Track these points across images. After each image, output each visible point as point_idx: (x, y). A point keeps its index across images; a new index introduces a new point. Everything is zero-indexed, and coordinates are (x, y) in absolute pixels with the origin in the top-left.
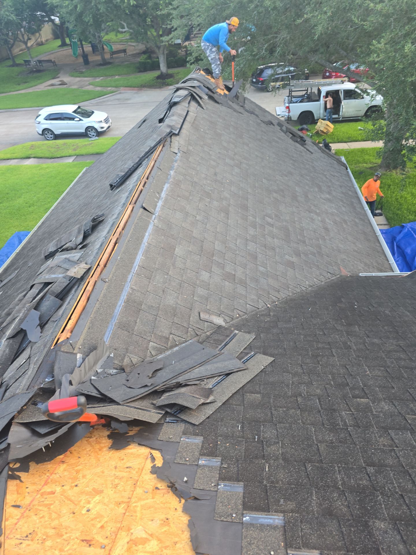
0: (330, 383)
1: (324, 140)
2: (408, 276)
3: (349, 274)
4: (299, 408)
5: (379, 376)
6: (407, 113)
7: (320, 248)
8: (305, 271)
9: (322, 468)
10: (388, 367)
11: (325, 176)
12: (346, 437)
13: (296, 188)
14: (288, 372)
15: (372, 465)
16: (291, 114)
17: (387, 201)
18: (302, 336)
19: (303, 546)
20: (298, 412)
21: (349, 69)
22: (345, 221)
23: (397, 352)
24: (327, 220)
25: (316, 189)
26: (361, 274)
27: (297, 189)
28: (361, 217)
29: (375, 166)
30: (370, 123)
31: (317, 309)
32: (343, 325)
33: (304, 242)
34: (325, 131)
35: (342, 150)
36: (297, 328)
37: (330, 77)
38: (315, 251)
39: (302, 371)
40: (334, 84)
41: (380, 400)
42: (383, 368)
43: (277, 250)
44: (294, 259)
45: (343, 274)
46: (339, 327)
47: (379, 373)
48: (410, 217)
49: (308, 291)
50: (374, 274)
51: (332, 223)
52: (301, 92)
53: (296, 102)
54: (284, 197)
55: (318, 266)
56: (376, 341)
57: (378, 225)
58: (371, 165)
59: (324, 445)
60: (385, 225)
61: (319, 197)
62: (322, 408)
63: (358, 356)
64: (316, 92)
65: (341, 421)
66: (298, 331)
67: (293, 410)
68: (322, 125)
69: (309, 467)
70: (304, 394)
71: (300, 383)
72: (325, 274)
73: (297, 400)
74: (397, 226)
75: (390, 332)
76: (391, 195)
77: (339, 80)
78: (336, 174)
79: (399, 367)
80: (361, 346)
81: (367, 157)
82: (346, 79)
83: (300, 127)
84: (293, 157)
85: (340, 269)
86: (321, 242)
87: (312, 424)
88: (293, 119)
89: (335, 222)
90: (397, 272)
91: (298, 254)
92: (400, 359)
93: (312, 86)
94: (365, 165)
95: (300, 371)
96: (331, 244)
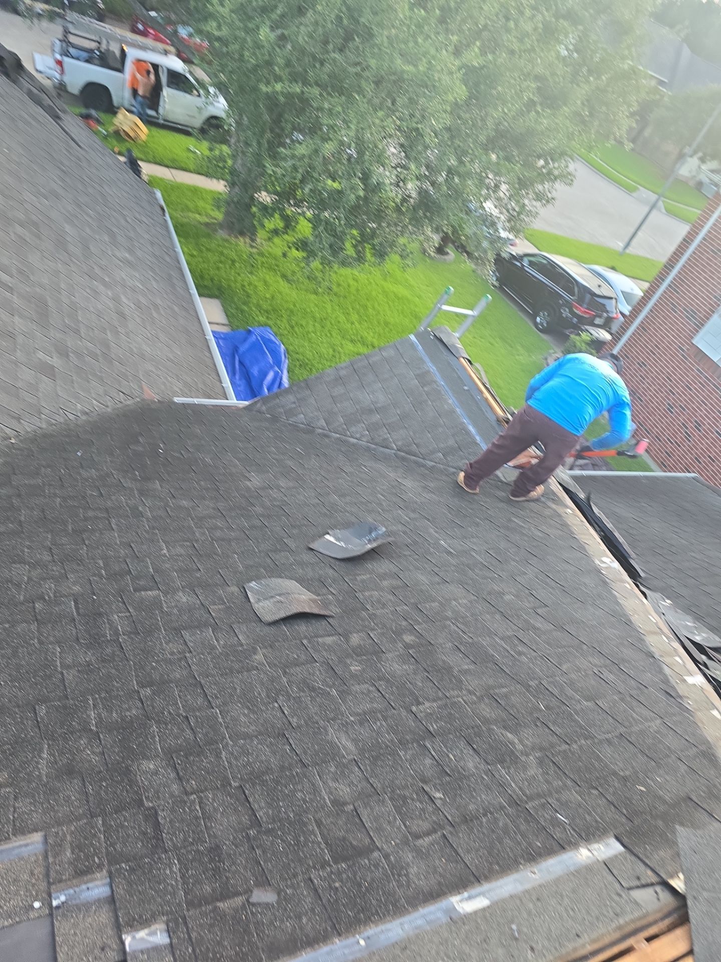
0: (99, 572)
1: (129, 151)
2: (246, 408)
3: (156, 398)
4: (37, 620)
5: (181, 555)
6: (259, 143)
7: (108, 347)
8: (76, 385)
9: (65, 707)
10: (197, 541)
11: (124, 217)
12: (114, 652)
13: (66, 225)
14: (22, 562)
15: (151, 684)
16: (66, 79)
17: (229, 286)
18: (59, 499)
19: (14, 835)
20: (34, 627)
21: (176, 32)
22: (156, 306)
23: (214, 518)
24: (124, 299)
25: (106, 238)
26: (176, 400)
27: (68, 228)
28: (184, 304)
29: (214, 224)
30: (205, 145)
31: (94, 452)
32: (136, 480)
33: (77, 332)
34: (132, 134)
35: (161, 179)
36: (50, 485)
37: (144, 34)
38: (98, 352)
39: (50, 558)
40: (150, 49)
41: (175, 591)
42: (188, 544)
43: (20, 339)
44: (56, 361)
45: (146, 397)
46: (128, 483)
47: (182, 552)
48: (261, 318)
49: (79, 423)
50: (196, 401)
51: (132, 305)
52: (88, 41)
53: (78, 59)
54: (39, 238)
55: (101, 379)
56: (185, 503)
57: (209, 323)
58: (207, 220)
59: (73, 672)
60: (223, 325)
61: (110, 253)
62: (78, 614)
63: (154, 528)
64: (118, 53)
65: (110, 629)
66: (52, 491)
67: (25, 625)
68: (126, 121)
69: (42, 711)
70: (49, 597)
71: (44, 579)
72: (114, 394)
73: (34, 608)
74: (241, 330)
75: (207, 489)
76: (235, 277)
77: (160, 46)
78: (144, 219)
79: (212, 539)
80: (161, 513)
81: (201, 204)
82: (172, 49)
83: (84, 111)
84: (62, 163)
85: (141, 388)
86: (109, 336)
87: (59, 643)
88: (70, 89)
89: (138, 305)
90: (233, 401)
91: (64, 353)
92: (216, 528)
93: (110, 37)
94: (197, 216)
95: (46, 557)
96: (128, 342)
